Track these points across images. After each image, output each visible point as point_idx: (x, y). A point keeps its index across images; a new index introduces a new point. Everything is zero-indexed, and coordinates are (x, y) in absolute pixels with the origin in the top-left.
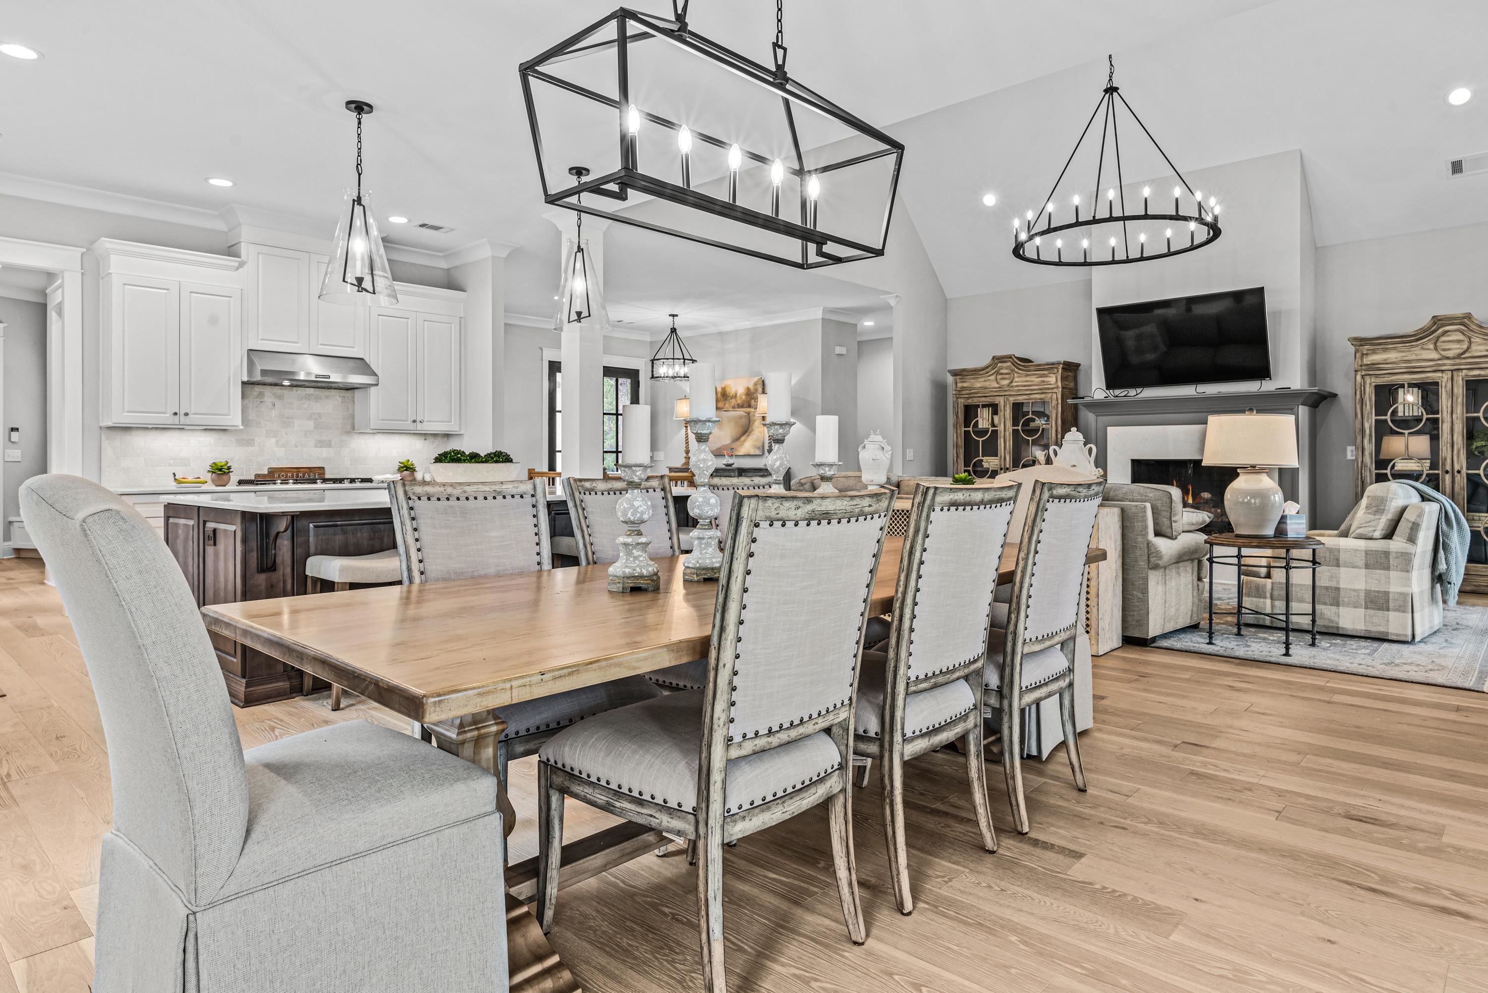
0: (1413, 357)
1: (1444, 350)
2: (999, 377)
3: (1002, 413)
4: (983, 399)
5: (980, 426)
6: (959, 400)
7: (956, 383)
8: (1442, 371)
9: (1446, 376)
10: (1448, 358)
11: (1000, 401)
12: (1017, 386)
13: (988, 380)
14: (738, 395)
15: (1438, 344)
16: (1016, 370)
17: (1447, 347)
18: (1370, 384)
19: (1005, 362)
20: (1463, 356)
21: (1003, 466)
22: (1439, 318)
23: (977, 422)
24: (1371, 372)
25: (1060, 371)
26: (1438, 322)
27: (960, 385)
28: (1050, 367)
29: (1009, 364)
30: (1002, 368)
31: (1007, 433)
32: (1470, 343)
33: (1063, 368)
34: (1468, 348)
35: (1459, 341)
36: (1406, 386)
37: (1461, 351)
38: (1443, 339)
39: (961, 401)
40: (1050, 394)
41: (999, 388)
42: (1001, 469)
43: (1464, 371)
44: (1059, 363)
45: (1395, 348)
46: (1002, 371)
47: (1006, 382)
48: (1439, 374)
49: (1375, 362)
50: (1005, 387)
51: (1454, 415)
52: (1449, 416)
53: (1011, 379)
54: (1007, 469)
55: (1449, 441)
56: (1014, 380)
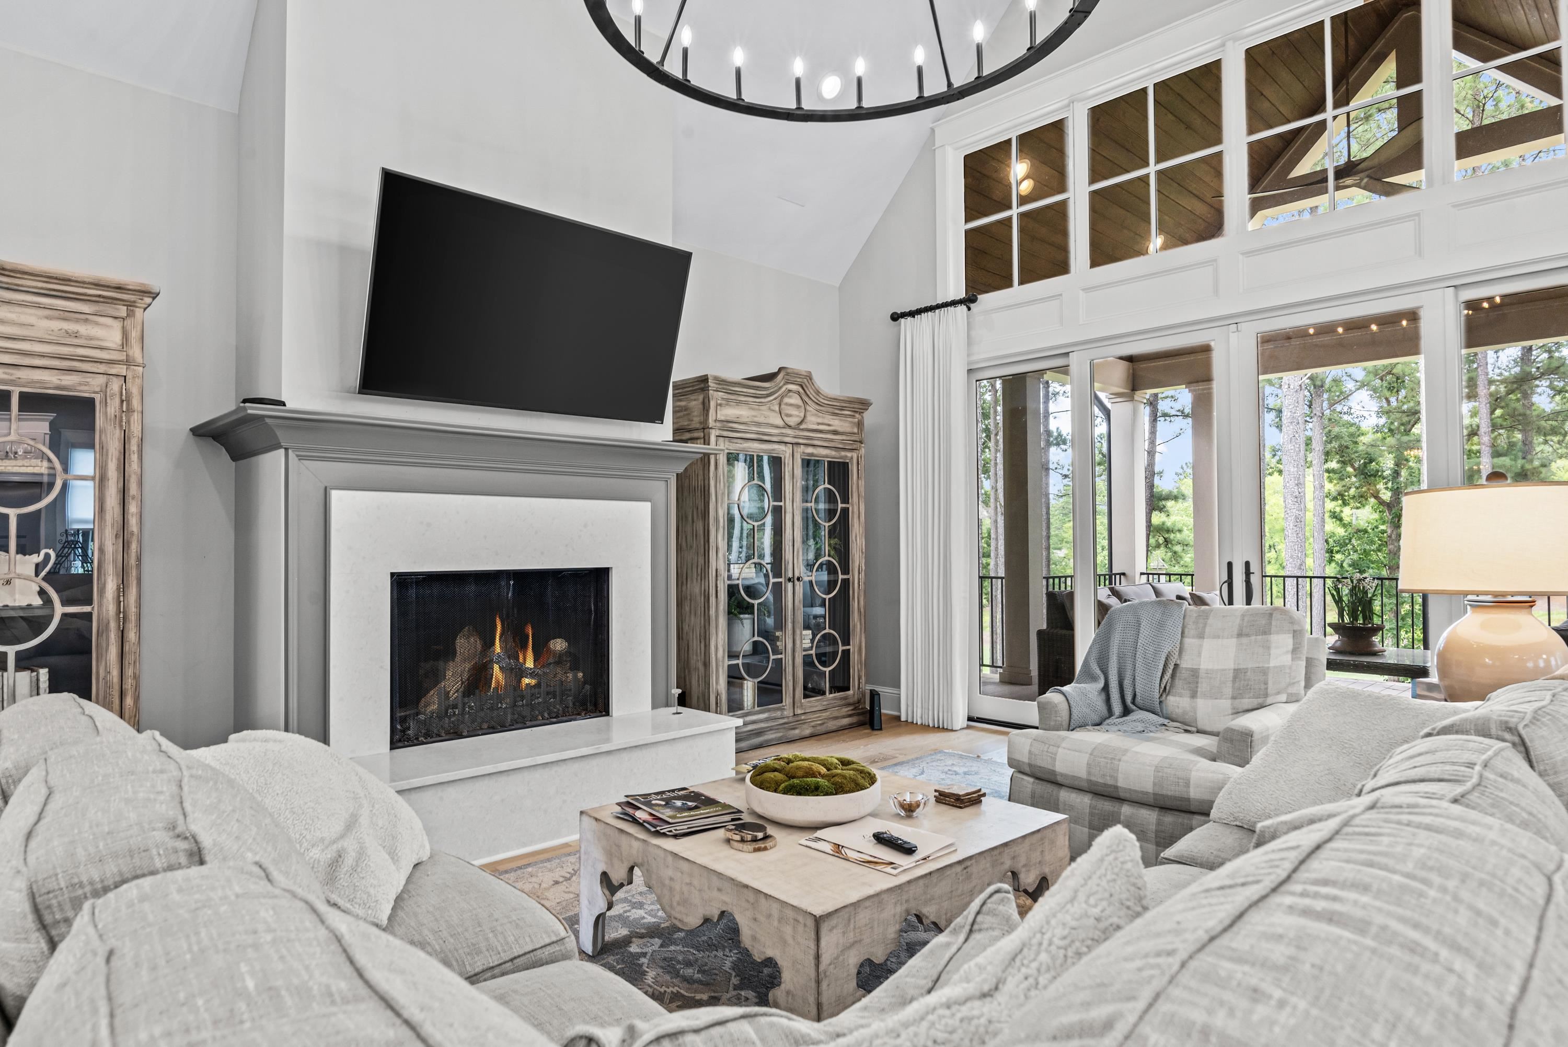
0: (761, 419)
1: (788, 415)
8: (786, 443)
9: (788, 451)
10: (790, 427)
15: (783, 406)
17: (789, 412)
18: (723, 450)
20: (801, 427)
24: (725, 434)
25: (139, 313)
26: (786, 376)
28: (109, 294)
32: (806, 410)
34: (805, 417)
35: (798, 407)
36: (755, 458)
37: (799, 420)
38: (786, 400)
43: (802, 447)
45: (746, 403)
48: (782, 447)
49: (728, 418)
51: (794, 504)
52: (790, 504)
55: (791, 537)
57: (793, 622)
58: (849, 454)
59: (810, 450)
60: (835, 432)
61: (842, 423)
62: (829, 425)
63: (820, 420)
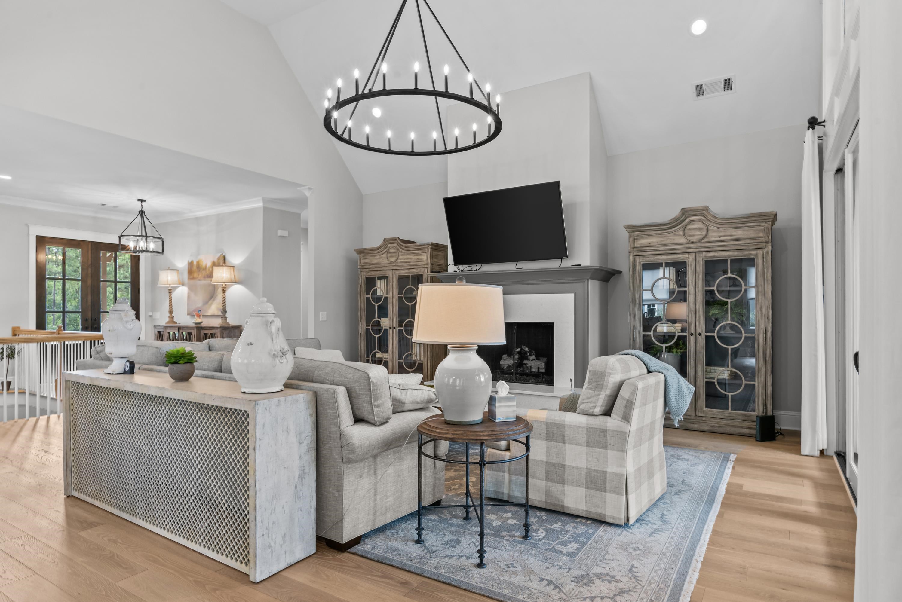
0: (669, 242)
1: (690, 236)
2: (389, 255)
3: (391, 284)
4: (378, 272)
5: (378, 294)
6: (363, 273)
7: (361, 260)
8: (689, 253)
9: (691, 257)
10: (692, 243)
11: (389, 274)
12: (401, 262)
13: (382, 257)
14: (208, 267)
15: (686, 231)
16: (400, 249)
17: (692, 234)
18: (639, 263)
19: (393, 243)
20: (703, 241)
21: (391, 326)
22: (686, 210)
23: (375, 291)
24: (640, 254)
25: (430, 250)
26: (686, 213)
27: (363, 261)
28: (423, 247)
29: (395, 245)
30: (390, 248)
31: (394, 300)
32: (708, 230)
33: (431, 248)
34: (707, 234)
35: (700, 229)
36: (664, 264)
37: (701, 237)
38: (690, 227)
39: (364, 275)
40: (423, 269)
41: (389, 264)
42: (390, 328)
43: (704, 253)
44: (428, 244)
45: (656, 234)
46: (390, 251)
47: (393, 259)
48: (686, 256)
49: (642, 245)
50: (392, 263)
51: (696, 289)
52: (693, 289)
53: (397, 256)
54: (395, 328)
55: (693, 309)
56: (399, 258)
57: (695, 360)
58: (754, 252)
59: (712, 254)
60: (738, 240)
61: (745, 232)
62: (731, 236)
63: (721, 234)
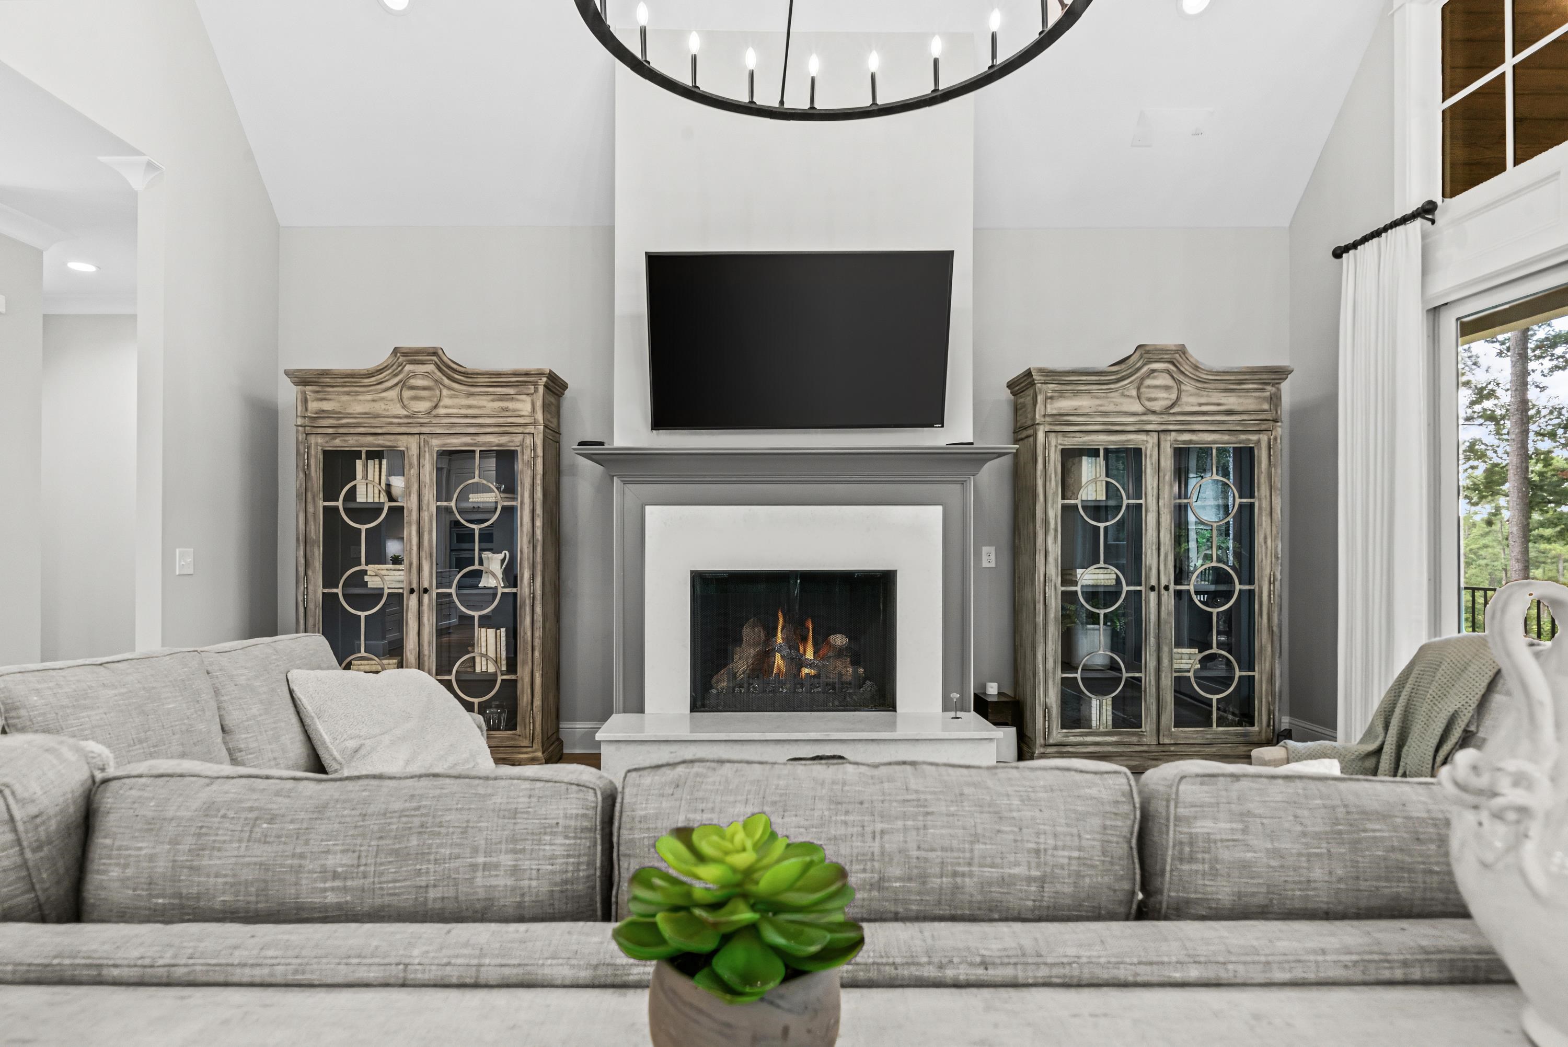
0: (1111, 408)
1: (1150, 399)
2: (407, 394)
3: (414, 472)
4: (370, 439)
5: (361, 498)
6: (312, 440)
7: (305, 401)
8: (1147, 432)
9: (1152, 439)
10: (1154, 412)
11: (410, 445)
12: (448, 416)
13: (382, 399)
15: (1143, 390)
16: (446, 381)
17: (1153, 396)
18: (1056, 447)
19: (422, 363)
20: (1172, 411)
21: (415, 586)
22: (1148, 348)
23: (353, 492)
24: (1058, 428)
25: (541, 389)
26: (1146, 352)
27: (313, 406)
28: (521, 380)
29: (431, 368)
30: (415, 375)
31: (425, 515)
32: (1180, 391)
33: (545, 386)
34: (1178, 398)
35: (1167, 388)
36: (1102, 452)
37: (1169, 403)
38: (1148, 382)
39: (318, 443)
40: (520, 437)
41: (407, 417)
42: (411, 591)
43: (1173, 434)
44: (540, 374)
45: (1089, 392)
46: (413, 382)
47: (423, 406)
48: (1142, 437)
49: (1062, 411)
50: (420, 415)
51: (1161, 501)
52: (1155, 501)
53: (435, 400)
54: (426, 591)
55: (1155, 540)
56: (441, 404)
57: (1158, 638)
58: (1254, 437)
59: (1186, 437)
60: (1229, 412)
61: (1241, 400)
62: (1219, 404)
63: (1203, 400)
